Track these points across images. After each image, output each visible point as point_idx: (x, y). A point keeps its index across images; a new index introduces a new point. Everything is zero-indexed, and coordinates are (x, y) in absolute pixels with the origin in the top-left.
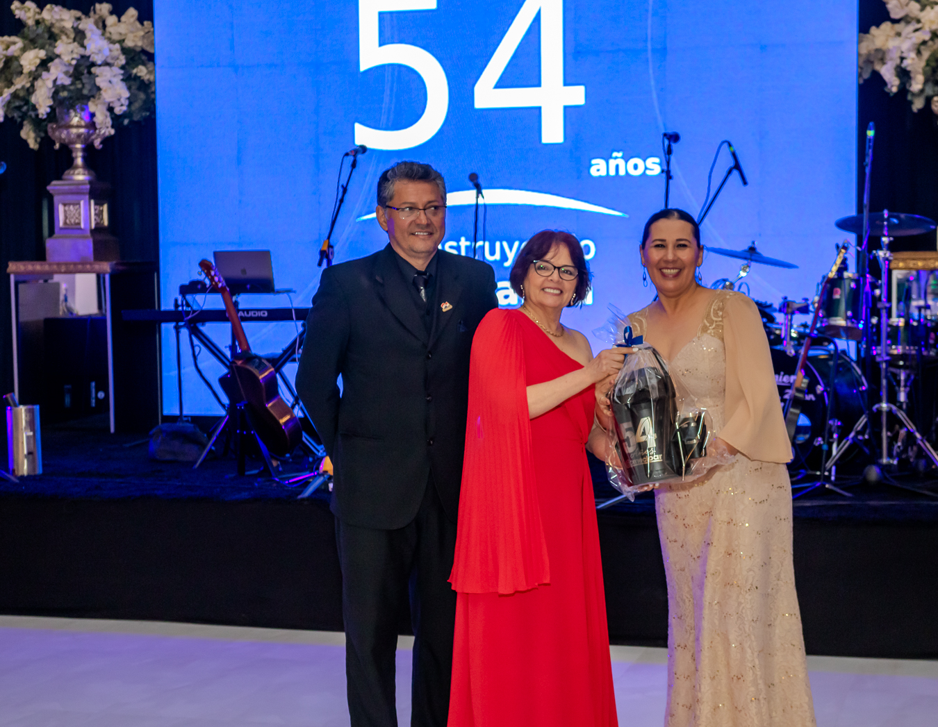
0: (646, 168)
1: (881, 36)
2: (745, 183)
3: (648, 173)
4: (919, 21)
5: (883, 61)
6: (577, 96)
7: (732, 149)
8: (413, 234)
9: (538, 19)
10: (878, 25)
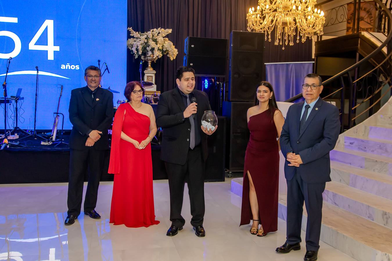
0: (76, 68)
1: (131, 41)
2: (109, 73)
3: (76, 69)
4: (140, 38)
5: (132, 47)
6: (57, 49)
7: (106, 65)
8: (91, 82)
9: (47, 28)
10: (130, 39)
